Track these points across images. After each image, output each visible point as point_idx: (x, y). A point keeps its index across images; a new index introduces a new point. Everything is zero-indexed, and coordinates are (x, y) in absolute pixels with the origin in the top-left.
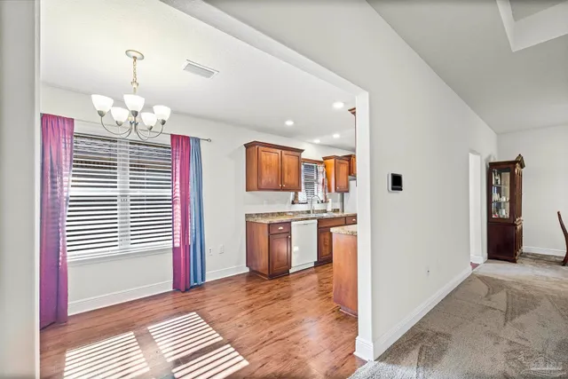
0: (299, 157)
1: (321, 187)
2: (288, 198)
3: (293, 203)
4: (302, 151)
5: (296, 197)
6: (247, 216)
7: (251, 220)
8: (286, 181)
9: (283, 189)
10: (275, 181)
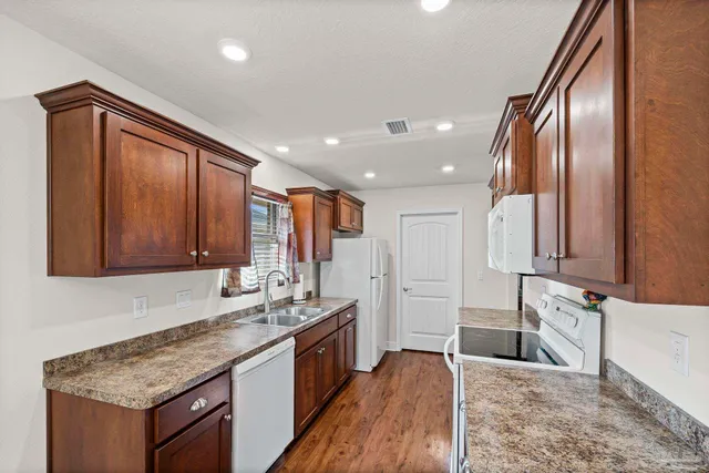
0: (246, 177)
1: (284, 250)
2: (213, 281)
3: (225, 293)
4: (256, 162)
5: (234, 279)
6: (52, 368)
7: (68, 386)
8: (211, 239)
9: (200, 264)
10: (174, 239)
